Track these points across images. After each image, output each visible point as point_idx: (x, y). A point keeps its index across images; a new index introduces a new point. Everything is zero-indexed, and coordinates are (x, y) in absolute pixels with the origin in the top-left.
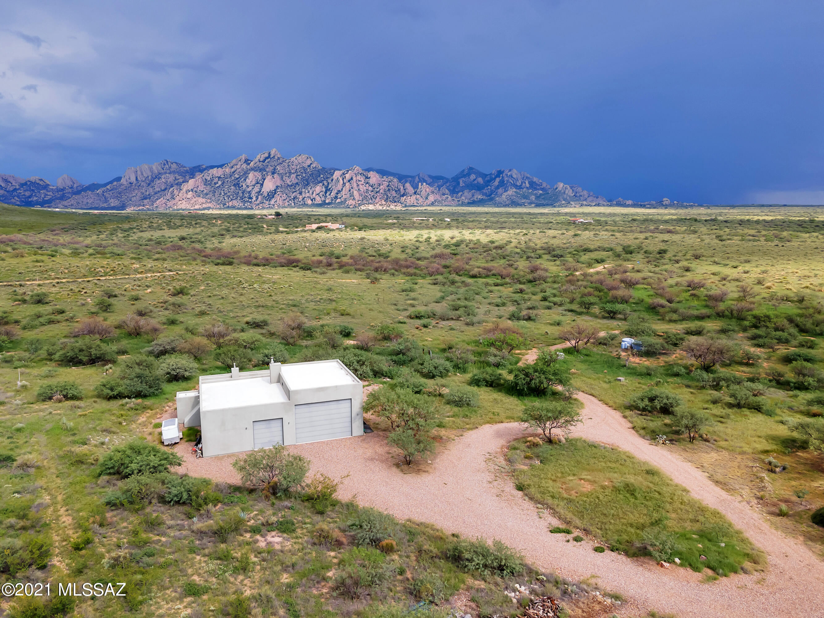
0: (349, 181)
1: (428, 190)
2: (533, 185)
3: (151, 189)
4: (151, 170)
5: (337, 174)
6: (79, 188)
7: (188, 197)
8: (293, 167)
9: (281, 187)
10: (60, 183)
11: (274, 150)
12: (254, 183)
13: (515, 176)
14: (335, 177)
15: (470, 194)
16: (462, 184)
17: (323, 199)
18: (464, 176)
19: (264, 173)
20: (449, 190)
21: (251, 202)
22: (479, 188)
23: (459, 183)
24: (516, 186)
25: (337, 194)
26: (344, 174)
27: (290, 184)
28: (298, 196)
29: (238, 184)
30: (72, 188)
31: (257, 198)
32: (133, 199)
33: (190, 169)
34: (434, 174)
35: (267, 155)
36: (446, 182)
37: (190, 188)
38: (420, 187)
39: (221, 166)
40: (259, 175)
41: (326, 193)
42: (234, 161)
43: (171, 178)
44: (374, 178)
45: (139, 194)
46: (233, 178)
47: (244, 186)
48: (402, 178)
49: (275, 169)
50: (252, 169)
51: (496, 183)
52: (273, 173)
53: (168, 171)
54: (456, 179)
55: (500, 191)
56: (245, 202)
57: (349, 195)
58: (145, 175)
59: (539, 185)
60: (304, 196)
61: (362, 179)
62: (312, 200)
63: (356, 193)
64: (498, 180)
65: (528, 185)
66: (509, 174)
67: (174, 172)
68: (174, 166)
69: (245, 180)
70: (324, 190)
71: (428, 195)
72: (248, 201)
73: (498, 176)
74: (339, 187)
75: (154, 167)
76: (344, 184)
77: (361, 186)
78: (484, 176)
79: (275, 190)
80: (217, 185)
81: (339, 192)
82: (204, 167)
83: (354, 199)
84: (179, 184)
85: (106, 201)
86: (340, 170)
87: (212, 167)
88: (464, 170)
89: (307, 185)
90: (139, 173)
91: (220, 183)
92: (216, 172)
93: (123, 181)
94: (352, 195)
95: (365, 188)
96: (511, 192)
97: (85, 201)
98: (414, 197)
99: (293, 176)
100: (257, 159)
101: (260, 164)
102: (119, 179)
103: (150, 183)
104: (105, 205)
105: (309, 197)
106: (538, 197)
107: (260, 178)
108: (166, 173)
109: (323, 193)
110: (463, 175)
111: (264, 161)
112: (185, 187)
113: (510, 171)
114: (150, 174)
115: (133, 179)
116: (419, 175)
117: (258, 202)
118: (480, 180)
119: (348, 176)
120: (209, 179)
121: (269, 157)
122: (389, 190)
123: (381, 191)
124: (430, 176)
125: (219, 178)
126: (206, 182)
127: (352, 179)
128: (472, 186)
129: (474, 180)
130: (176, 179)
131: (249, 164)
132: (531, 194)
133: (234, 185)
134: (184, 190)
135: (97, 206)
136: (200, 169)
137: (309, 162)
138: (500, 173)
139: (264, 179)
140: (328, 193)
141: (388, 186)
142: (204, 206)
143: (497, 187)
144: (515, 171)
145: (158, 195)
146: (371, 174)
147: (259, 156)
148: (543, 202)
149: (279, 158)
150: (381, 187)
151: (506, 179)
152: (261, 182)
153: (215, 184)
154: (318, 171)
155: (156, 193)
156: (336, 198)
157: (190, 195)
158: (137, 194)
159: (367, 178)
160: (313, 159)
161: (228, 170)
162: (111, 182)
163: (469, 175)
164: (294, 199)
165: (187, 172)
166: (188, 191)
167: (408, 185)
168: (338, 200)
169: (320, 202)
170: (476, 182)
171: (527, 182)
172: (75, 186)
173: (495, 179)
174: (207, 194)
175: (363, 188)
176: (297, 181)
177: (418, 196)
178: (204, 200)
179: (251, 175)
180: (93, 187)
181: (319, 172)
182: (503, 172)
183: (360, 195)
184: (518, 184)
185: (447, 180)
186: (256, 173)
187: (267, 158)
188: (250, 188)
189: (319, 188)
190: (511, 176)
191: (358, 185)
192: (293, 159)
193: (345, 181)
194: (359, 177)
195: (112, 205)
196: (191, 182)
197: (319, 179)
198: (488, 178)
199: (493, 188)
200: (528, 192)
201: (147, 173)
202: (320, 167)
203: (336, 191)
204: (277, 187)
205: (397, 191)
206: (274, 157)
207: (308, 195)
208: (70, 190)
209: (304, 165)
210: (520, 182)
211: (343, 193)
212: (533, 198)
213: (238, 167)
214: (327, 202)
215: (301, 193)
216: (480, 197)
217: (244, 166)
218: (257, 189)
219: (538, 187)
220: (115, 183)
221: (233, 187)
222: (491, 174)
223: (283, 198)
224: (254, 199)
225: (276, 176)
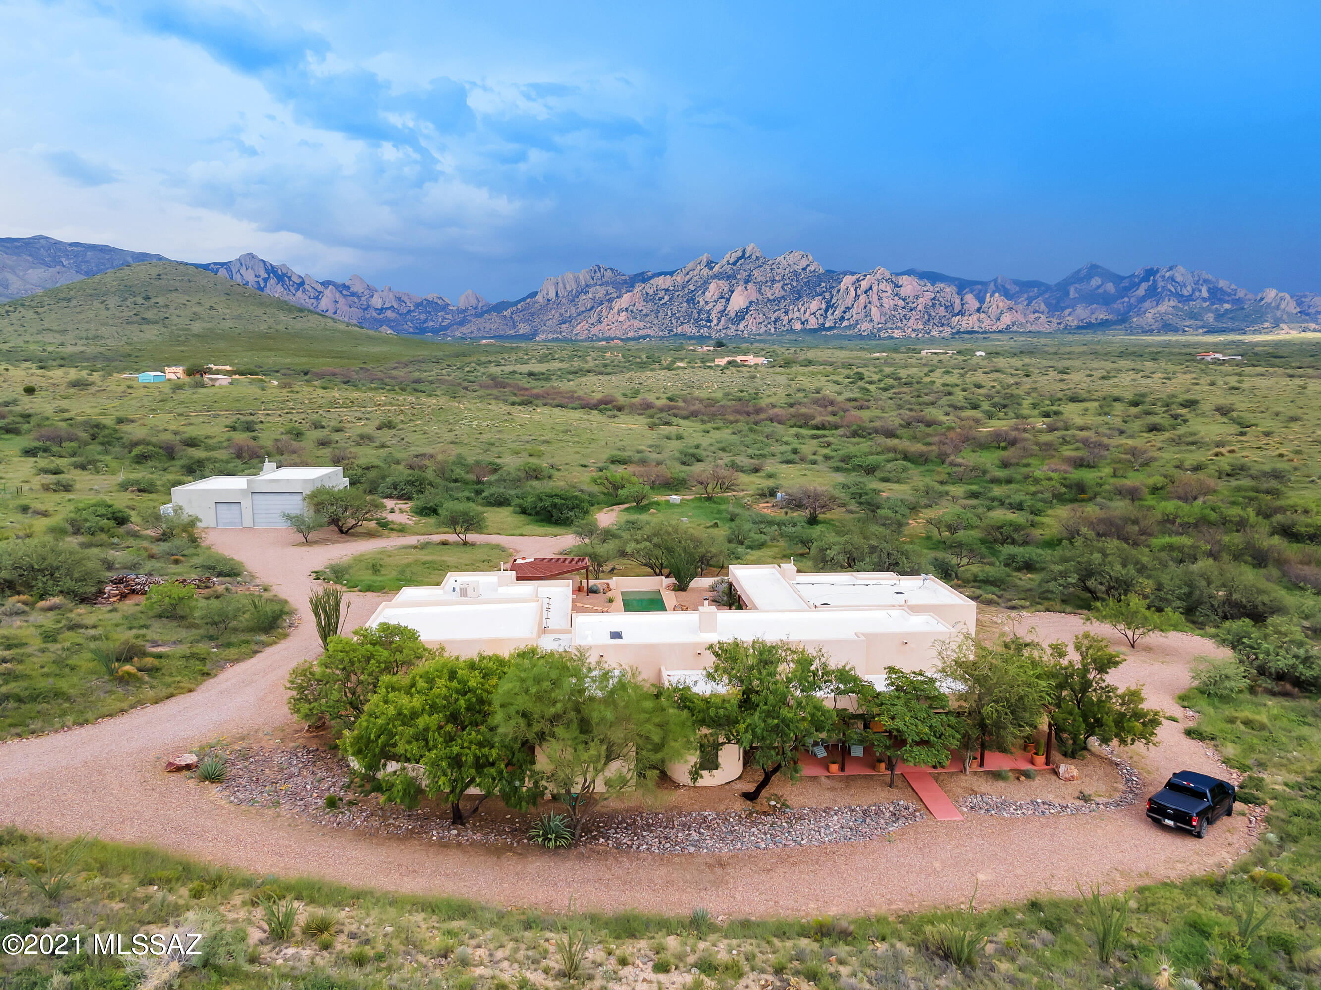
0: (866, 292)
1: (1001, 305)
2: (1216, 294)
3: (573, 309)
4: (577, 280)
5: (848, 280)
6: (485, 309)
7: (621, 319)
8: (779, 271)
9: (758, 303)
10: (462, 303)
11: (752, 245)
12: (716, 297)
13: (1179, 278)
14: (842, 286)
15: (1088, 312)
16: (1073, 294)
17: (821, 321)
18: (1080, 280)
19: (734, 281)
20: (1047, 305)
21: (709, 327)
22: (1106, 300)
23: (1067, 293)
24: (1180, 297)
25: (845, 312)
26: (858, 280)
27: (771, 298)
28: (782, 317)
29: (693, 300)
30: (476, 308)
31: (719, 320)
32: (549, 323)
33: (630, 278)
34: (1025, 278)
35: (740, 254)
36: (1045, 292)
37: (624, 306)
38: (988, 300)
39: (671, 274)
40: (724, 285)
41: (826, 311)
42: (691, 265)
43: (600, 292)
44: (909, 286)
45: (557, 316)
46: (686, 290)
47: (702, 303)
48: (962, 286)
49: (750, 275)
50: (716, 276)
51: (1141, 291)
52: (747, 282)
53: (599, 282)
54: (1063, 287)
55: (1147, 304)
56: (701, 327)
57: (863, 315)
58: (569, 289)
59: (1229, 294)
60: (790, 316)
61: (889, 288)
62: (803, 323)
63: (874, 310)
64: (1144, 286)
65: (1205, 294)
66: (1168, 274)
67: (607, 283)
68: (609, 274)
69: (704, 293)
70: (824, 306)
71: (1001, 313)
72: (705, 326)
73: (1145, 279)
74: (849, 302)
75: (581, 277)
76: (857, 296)
77: (885, 300)
78: (1117, 279)
79: (747, 308)
80: (663, 302)
81: (848, 309)
82: (650, 274)
83: (871, 321)
84: (610, 301)
85: (514, 326)
86: (853, 274)
87: (659, 274)
88: (1080, 271)
89: (798, 299)
90: (560, 285)
91: (667, 298)
92: (662, 282)
93: (539, 298)
94: (868, 315)
95: (892, 303)
96: (1166, 306)
97: (488, 326)
98: (975, 317)
99: (778, 285)
100: (725, 260)
101: (728, 269)
102: (534, 294)
103: (573, 298)
104: (512, 332)
105: (799, 319)
106: (1219, 317)
107: (726, 289)
108: (596, 284)
109: (822, 312)
110: (1077, 278)
111: (734, 264)
112: (617, 305)
113: (1171, 269)
114: (574, 286)
115: (552, 295)
116: (995, 280)
117: (720, 327)
118: (1110, 287)
119: (864, 284)
120: (651, 292)
121: (743, 257)
122: (933, 305)
123: (919, 308)
124: (1016, 282)
125: (667, 290)
126: (647, 298)
127: (871, 288)
128: (1092, 298)
129: (1099, 287)
130: (607, 294)
131: (712, 268)
132: (1207, 310)
133: (688, 301)
134: (616, 310)
135: (502, 333)
136: (644, 278)
137: (804, 263)
138: (1150, 273)
139: (732, 292)
140: (830, 312)
141: (934, 299)
142: (641, 333)
143: (1143, 299)
144: (1181, 269)
145: (582, 317)
146: (904, 280)
147: (728, 256)
148: (1230, 324)
149: (758, 259)
150: (921, 300)
151: (1161, 284)
152: (727, 296)
153: (660, 299)
154: (819, 276)
155: (579, 315)
156: (842, 319)
157: (623, 317)
158: (554, 315)
159: (897, 286)
160: (811, 258)
161: (679, 278)
162: (524, 300)
163: (1089, 277)
164: (775, 321)
165: (625, 282)
166: (620, 311)
167: (969, 298)
168: (845, 323)
169: (816, 326)
170: (1101, 290)
171: (1204, 289)
172: (480, 305)
173: (1139, 284)
174: (647, 315)
175: (887, 303)
176: (783, 293)
177: (983, 315)
178: (642, 324)
179: (712, 286)
180: (500, 307)
181: (820, 278)
182: (1157, 271)
183: (883, 314)
184: (1185, 292)
185: (1048, 288)
186: (721, 282)
187: (739, 259)
188: (711, 305)
189: (815, 305)
190: (1172, 279)
191: (880, 299)
192: (780, 259)
193: (859, 292)
194: (883, 286)
195: (521, 332)
196: (626, 297)
197: (818, 290)
198: (1126, 283)
199: (1133, 300)
200: (1201, 308)
201: (571, 286)
202: (822, 271)
203: (843, 309)
204: (751, 303)
205: (949, 307)
206: (750, 257)
207: (797, 314)
208: (473, 312)
209: (796, 267)
210: (1189, 288)
211: (854, 311)
212: (1210, 318)
213: (696, 272)
214: (827, 325)
215: (786, 313)
216: (1102, 316)
217: (706, 272)
218: (719, 307)
219: (1227, 298)
220: (528, 301)
221: (685, 305)
222: (1133, 275)
223: (758, 321)
224: (715, 321)
225: (750, 285)
